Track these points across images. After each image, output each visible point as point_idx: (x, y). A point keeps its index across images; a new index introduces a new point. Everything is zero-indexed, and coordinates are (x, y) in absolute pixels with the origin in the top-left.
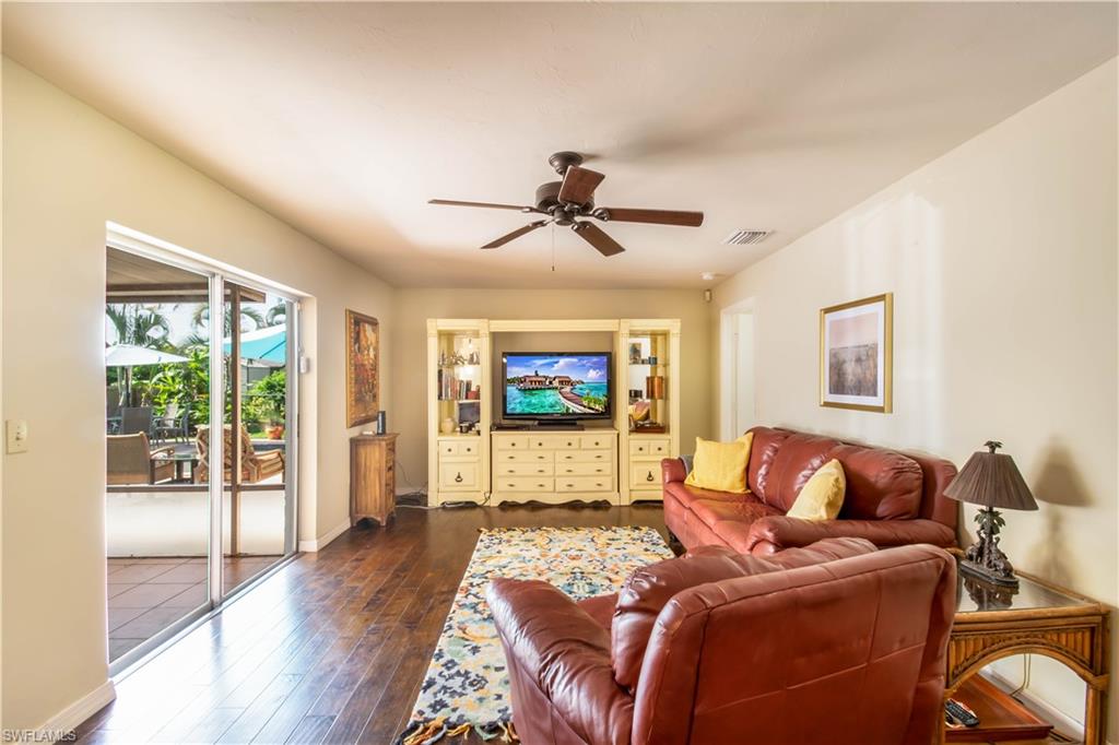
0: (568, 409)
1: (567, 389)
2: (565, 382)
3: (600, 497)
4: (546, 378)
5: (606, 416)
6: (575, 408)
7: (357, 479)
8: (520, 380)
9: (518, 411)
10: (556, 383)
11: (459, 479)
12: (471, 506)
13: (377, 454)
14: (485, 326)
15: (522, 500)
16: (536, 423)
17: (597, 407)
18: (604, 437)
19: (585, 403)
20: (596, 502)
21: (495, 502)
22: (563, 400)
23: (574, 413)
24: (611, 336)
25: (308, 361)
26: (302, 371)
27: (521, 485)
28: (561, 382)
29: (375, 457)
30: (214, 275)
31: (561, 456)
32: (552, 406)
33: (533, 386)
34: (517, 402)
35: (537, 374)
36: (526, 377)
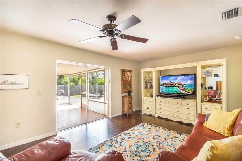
0: (181, 92)
1: (181, 86)
2: (180, 84)
4: (174, 83)
5: (194, 95)
6: (184, 92)
8: (166, 84)
10: (177, 85)
11: (148, 108)
12: (151, 116)
13: (126, 100)
15: (163, 117)
17: (191, 92)
18: (191, 102)
19: (187, 91)
21: (156, 116)
22: (180, 90)
23: (183, 94)
27: (163, 113)
31: (175, 106)
33: (168, 86)
35: (171, 82)
36: (167, 83)
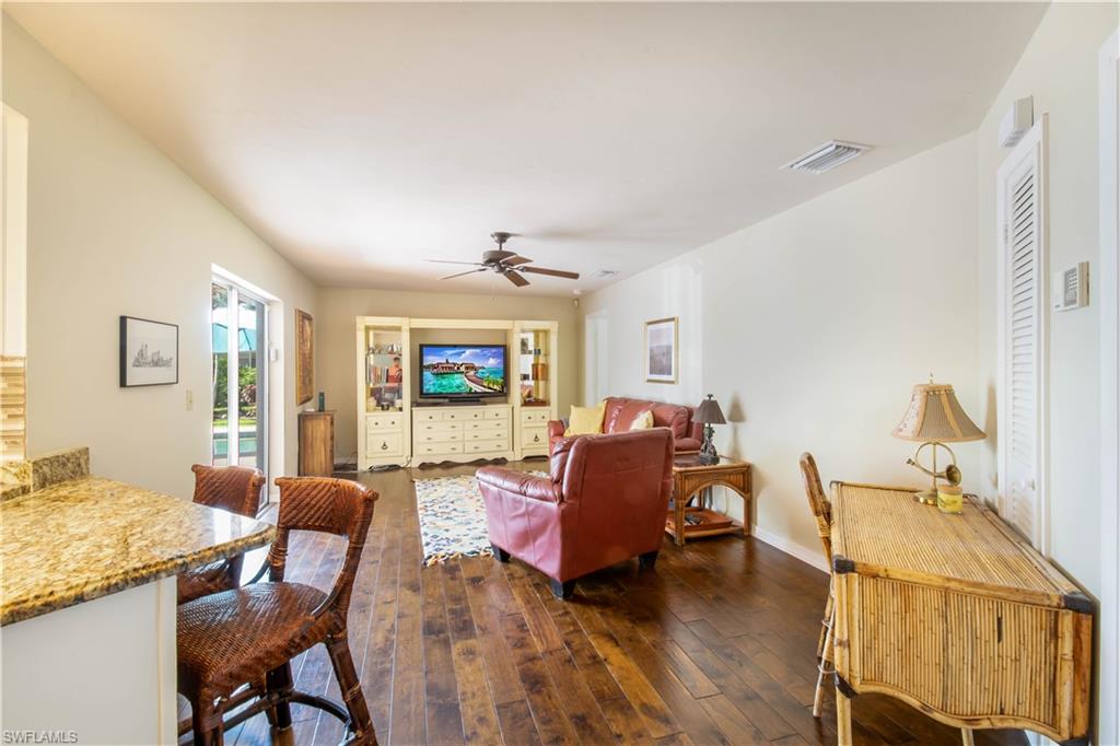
0: (471, 389)
1: (472, 373)
2: (470, 367)
3: (499, 456)
4: (455, 364)
5: (502, 394)
6: (478, 389)
7: (305, 448)
8: (434, 367)
9: (432, 391)
10: (463, 369)
11: (385, 447)
12: (395, 468)
13: (322, 427)
14: (406, 323)
15: (438, 461)
16: (447, 400)
17: (495, 387)
18: (501, 409)
19: (485, 384)
20: (496, 459)
21: (416, 463)
22: (468, 382)
23: (476, 392)
24: (505, 333)
25: (277, 351)
26: (272, 359)
27: (436, 449)
28: (467, 368)
29: (319, 429)
30: (231, 288)
31: (469, 425)
32: (458, 387)
33: (441, 372)
34: (432, 384)
35: (447, 362)
36: (438, 364)
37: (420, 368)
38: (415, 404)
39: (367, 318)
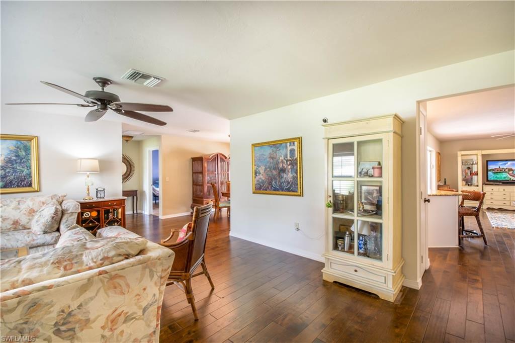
0: (510, 179)
1: (511, 172)
4: (503, 169)
8: (493, 170)
9: (492, 179)
10: (507, 170)
14: (480, 153)
15: (497, 207)
16: (501, 183)
22: (509, 176)
23: (513, 180)
27: (495, 203)
28: (509, 170)
31: (513, 194)
32: (504, 178)
33: (496, 172)
34: (492, 176)
35: (500, 168)
36: (495, 169)
37: (486, 171)
38: (484, 184)
39: (462, 152)
